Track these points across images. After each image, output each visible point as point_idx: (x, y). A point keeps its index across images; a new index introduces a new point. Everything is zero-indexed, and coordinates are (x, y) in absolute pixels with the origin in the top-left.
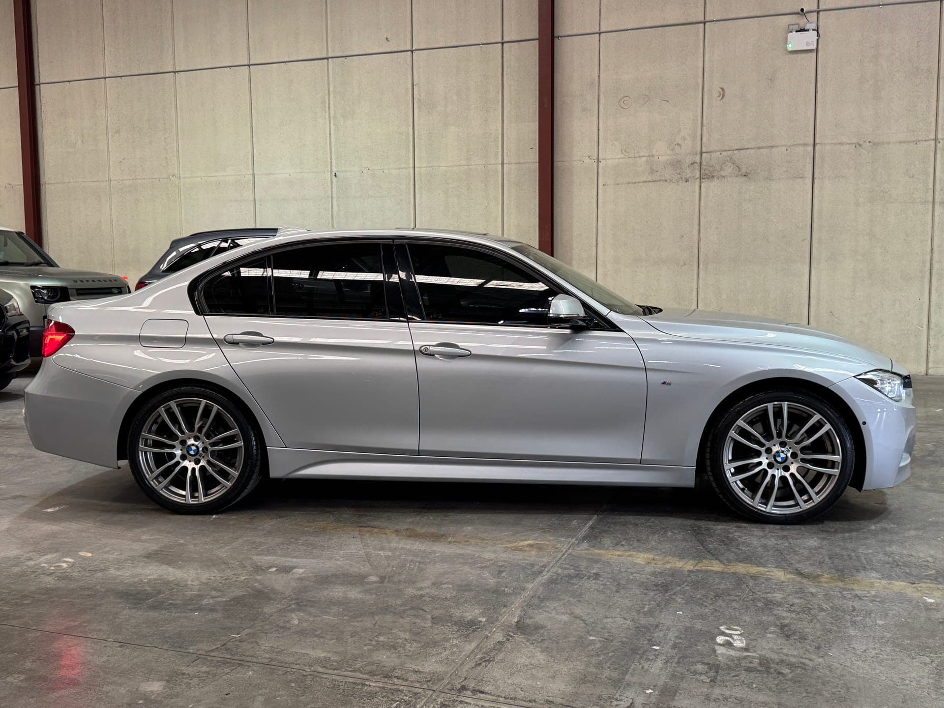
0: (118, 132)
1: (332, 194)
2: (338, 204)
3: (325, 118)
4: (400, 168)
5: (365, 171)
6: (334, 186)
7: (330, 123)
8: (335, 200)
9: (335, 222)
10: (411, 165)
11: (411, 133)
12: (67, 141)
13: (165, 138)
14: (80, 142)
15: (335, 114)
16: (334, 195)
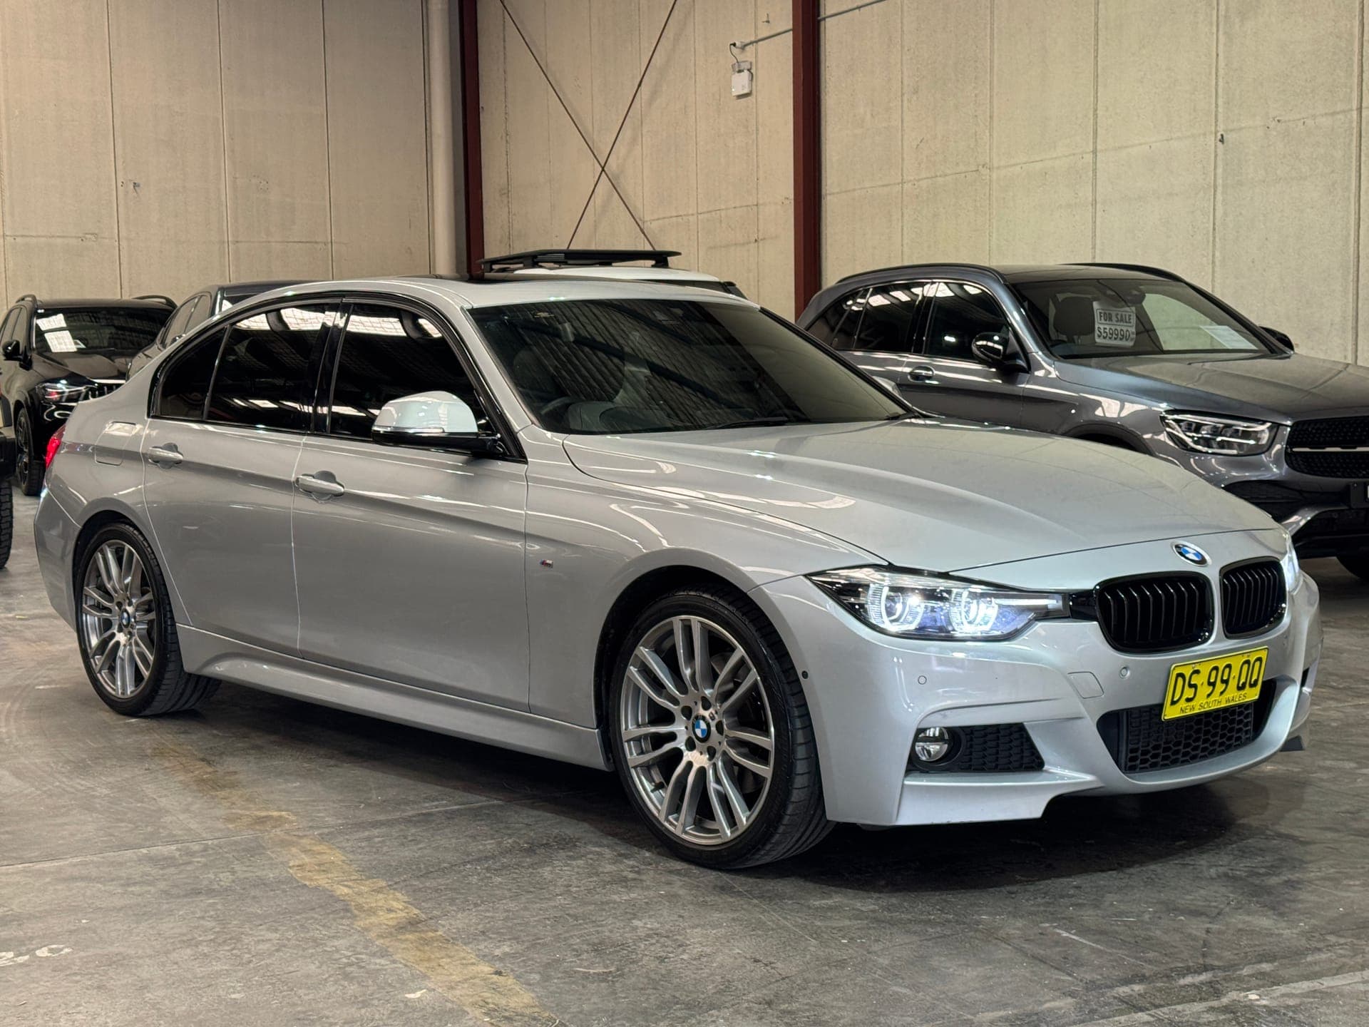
0: (916, 92)
1: (1215, 181)
2: (1224, 200)
3: (1211, 24)
4: (1334, 114)
5: (1272, 125)
6: (1220, 163)
7: (1218, 31)
8: (1220, 190)
9: (1217, 240)
10: (1355, 105)
11: (1356, 31)
12: (855, 116)
13: (976, 96)
14: (869, 116)
15: (1227, 10)
16: (1220, 181)
